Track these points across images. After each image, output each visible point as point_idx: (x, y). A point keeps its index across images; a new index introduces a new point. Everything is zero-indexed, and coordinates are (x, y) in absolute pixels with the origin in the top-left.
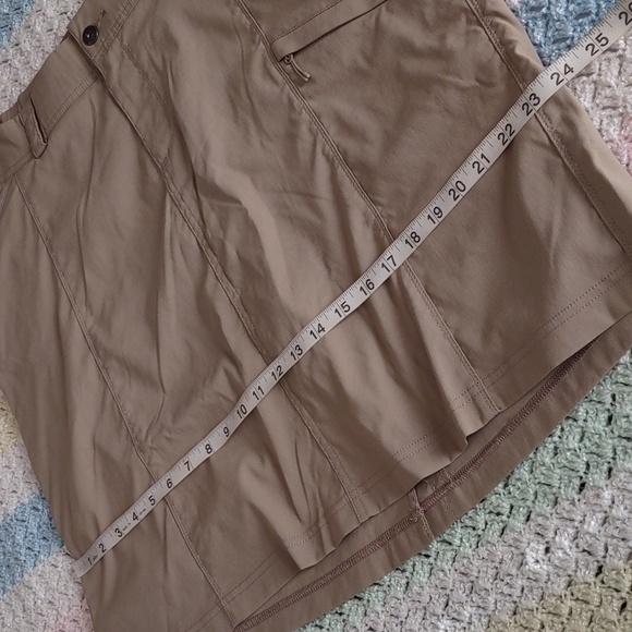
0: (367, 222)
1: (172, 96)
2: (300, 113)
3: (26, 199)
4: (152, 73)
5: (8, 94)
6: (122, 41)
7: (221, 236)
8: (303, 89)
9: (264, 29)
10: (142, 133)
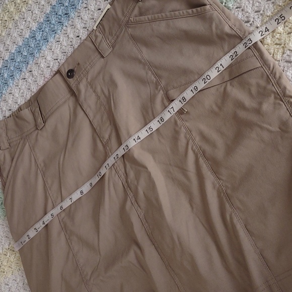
0: (214, 187)
1: (113, 110)
2: (181, 128)
3: (32, 149)
4: (102, 97)
5: (25, 95)
6: (87, 79)
7: (136, 183)
8: (183, 116)
9: (163, 83)
10: (95, 125)
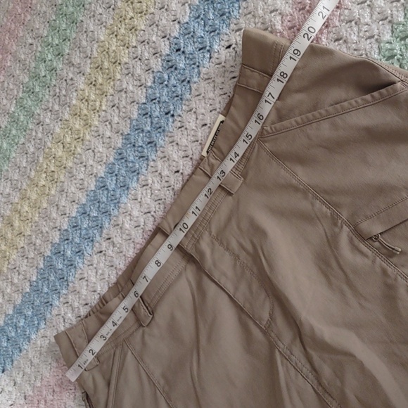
1: (268, 273)
2: (396, 279)
3: (139, 359)
4: (243, 255)
5: (106, 276)
6: (210, 233)
7: (339, 384)
8: (394, 260)
9: (345, 215)
